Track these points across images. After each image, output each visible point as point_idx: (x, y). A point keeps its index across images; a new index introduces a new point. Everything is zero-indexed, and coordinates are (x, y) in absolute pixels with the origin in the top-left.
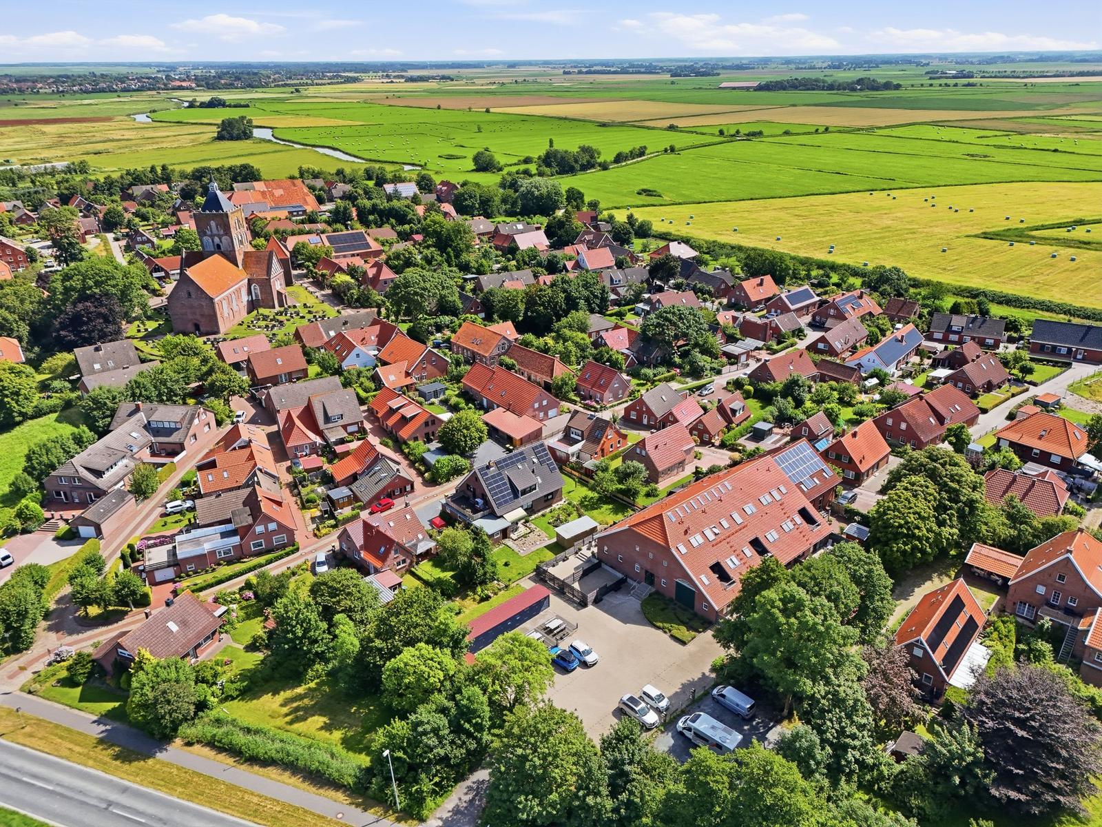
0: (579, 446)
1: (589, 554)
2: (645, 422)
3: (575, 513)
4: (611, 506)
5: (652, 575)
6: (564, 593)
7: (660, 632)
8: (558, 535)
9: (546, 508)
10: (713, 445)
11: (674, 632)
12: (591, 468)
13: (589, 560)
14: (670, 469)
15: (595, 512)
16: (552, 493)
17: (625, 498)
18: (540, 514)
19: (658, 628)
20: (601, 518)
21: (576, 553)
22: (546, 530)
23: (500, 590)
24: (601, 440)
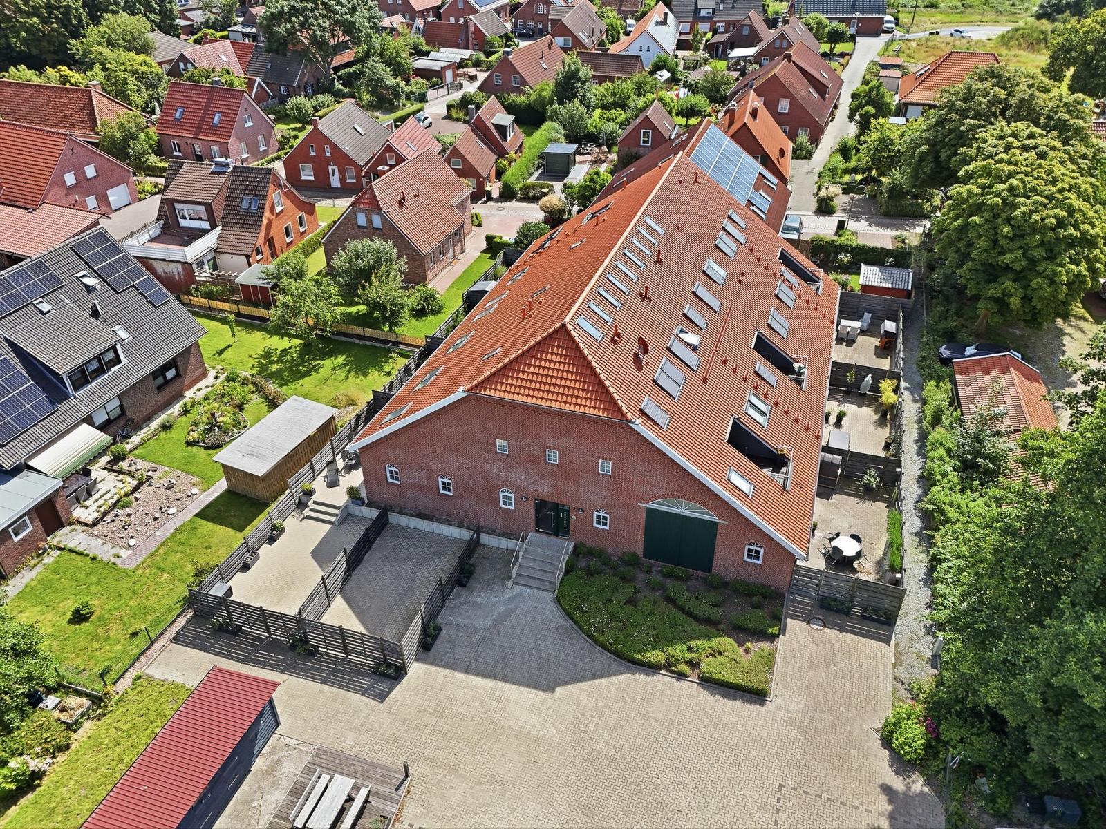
0: (209, 241)
1: (339, 497)
2: (335, 182)
3: (255, 399)
4: (340, 359)
5: (557, 507)
6: (312, 653)
7: (662, 680)
8: (228, 470)
9: (168, 404)
10: (490, 198)
11: (709, 665)
12: (260, 283)
13: (346, 517)
14: (442, 249)
15: (307, 382)
16: (172, 364)
17: (369, 332)
18: (155, 425)
19: (653, 668)
20: (328, 392)
21: (301, 505)
22: (186, 466)
23: (73, 727)
24: (259, 216)
